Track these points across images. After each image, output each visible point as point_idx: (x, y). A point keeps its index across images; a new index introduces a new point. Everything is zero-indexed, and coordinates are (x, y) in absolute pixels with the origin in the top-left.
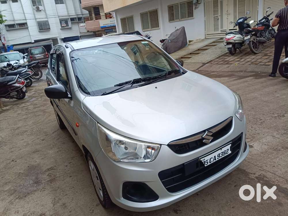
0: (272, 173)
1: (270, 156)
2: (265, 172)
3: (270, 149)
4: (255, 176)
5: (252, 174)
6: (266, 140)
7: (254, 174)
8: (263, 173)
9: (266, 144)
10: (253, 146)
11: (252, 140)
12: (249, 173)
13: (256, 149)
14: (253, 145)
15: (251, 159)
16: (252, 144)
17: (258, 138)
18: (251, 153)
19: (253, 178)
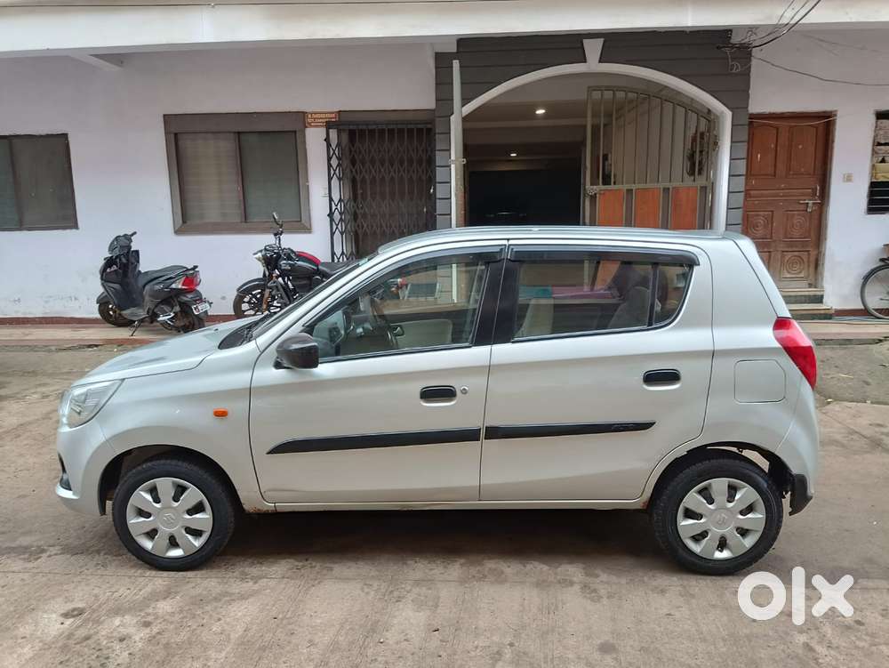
0: (8, 572)
1: (12, 609)
2: (26, 568)
3: (9, 629)
4: (48, 553)
5: (56, 554)
6: (19, 656)
7: (50, 556)
8: (30, 565)
9: (20, 641)
10: (62, 619)
11: (70, 636)
12: (61, 554)
13: (51, 613)
14: (62, 624)
15: (61, 584)
16: (66, 626)
17: (48, 653)
18: (66, 597)
19: (51, 549)
